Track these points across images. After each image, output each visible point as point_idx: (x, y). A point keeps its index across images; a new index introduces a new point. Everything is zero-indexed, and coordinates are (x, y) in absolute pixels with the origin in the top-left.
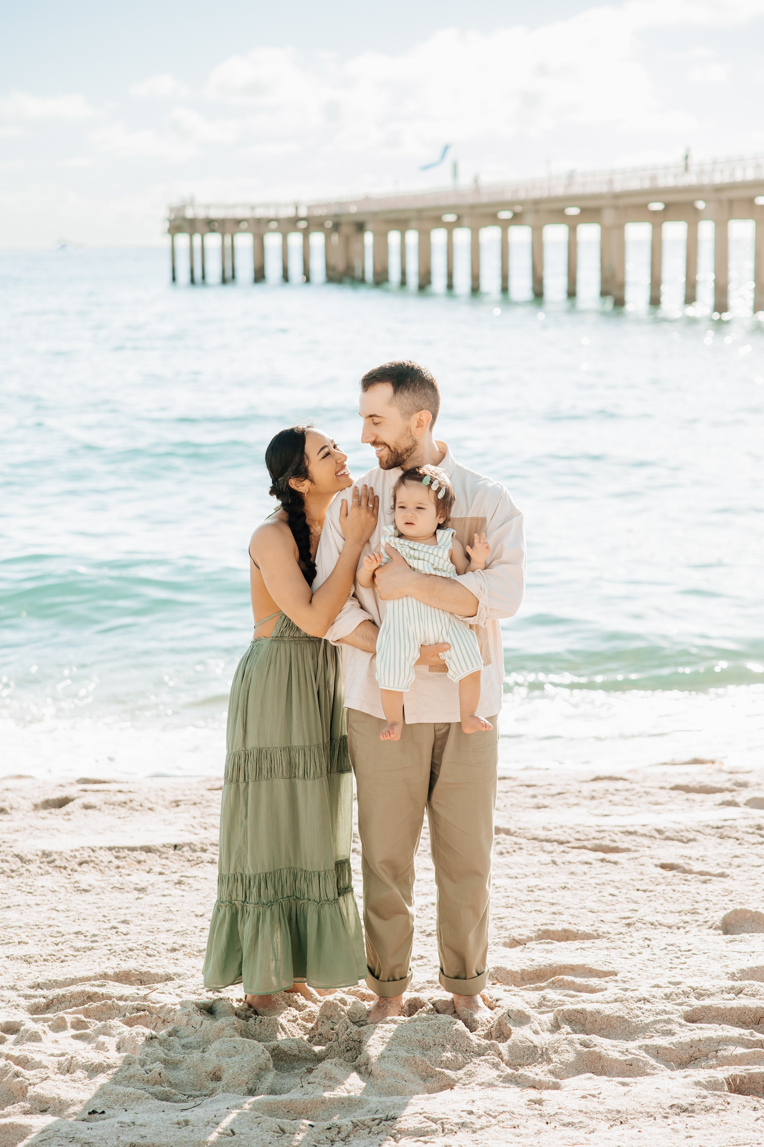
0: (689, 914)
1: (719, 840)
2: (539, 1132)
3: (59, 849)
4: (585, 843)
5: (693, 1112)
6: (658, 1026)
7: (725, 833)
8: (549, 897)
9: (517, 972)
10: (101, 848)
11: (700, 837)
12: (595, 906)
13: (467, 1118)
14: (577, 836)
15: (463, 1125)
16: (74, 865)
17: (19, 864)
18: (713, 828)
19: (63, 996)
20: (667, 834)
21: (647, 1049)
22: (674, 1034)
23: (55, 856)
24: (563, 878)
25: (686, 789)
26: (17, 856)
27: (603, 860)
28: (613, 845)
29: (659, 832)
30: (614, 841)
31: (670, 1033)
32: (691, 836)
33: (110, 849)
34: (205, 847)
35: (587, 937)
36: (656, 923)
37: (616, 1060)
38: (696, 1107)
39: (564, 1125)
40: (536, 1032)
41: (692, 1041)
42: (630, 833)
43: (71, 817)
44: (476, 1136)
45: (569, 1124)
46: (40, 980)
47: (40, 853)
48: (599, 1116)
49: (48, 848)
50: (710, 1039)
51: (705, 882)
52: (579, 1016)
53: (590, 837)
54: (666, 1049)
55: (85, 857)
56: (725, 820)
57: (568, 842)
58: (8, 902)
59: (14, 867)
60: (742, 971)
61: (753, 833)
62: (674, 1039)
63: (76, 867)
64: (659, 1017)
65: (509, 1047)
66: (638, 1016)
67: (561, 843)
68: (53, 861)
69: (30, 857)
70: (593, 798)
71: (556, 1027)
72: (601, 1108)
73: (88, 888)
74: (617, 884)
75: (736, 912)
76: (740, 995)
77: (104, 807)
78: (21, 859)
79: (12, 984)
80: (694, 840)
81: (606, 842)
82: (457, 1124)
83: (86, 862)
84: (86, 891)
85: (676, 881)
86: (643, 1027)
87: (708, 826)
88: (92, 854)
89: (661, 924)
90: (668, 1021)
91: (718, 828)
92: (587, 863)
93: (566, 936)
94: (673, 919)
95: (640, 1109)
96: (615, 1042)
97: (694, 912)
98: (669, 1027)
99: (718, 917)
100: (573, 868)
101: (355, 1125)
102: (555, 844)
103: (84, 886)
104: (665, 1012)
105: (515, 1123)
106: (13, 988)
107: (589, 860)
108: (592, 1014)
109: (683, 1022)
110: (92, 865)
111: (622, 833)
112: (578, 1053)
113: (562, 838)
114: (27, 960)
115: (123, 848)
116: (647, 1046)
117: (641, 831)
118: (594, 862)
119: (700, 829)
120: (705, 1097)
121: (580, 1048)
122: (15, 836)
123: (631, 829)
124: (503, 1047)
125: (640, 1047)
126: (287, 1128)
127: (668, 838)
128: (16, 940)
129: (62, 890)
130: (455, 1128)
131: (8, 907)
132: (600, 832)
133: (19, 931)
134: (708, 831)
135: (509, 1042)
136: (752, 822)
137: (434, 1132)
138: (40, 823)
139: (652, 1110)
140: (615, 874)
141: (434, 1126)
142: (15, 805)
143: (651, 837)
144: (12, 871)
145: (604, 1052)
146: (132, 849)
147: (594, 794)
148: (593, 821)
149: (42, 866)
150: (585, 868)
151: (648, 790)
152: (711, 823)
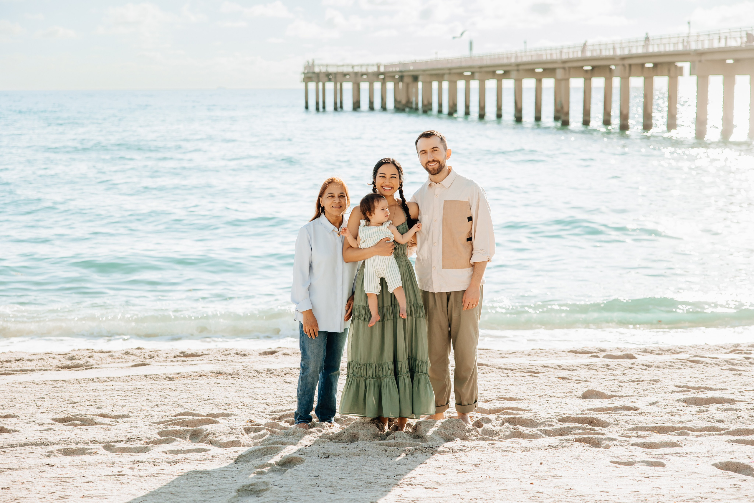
0: (568, 393)
1: (587, 370)
2: (492, 453)
3: (275, 368)
4: (523, 370)
5: (557, 448)
6: (546, 423)
7: (591, 368)
8: (504, 387)
9: (487, 410)
10: (294, 368)
11: (578, 368)
12: (525, 391)
13: (463, 448)
14: (520, 367)
15: (461, 450)
16: (282, 374)
17: (257, 374)
18: (585, 365)
19: (286, 415)
20: (563, 367)
21: (541, 431)
22: (553, 426)
23: (273, 371)
24: (511, 382)
25: (575, 352)
26: (256, 371)
27: (531, 376)
28: (537, 371)
29: (559, 366)
30: (538, 370)
31: (552, 425)
32: (574, 368)
35: (520, 400)
36: (552, 396)
37: (528, 434)
38: (558, 446)
39: (503, 451)
40: (494, 426)
41: (561, 428)
42: (545, 367)
43: (278, 357)
44: (466, 453)
45: (505, 451)
46: (275, 410)
47: (266, 370)
48: (518, 449)
49: (270, 367)
50: (569, 427)
51: (577, 383)
52: (513, 420)
53: (526, 368)
54: (549, 431)
55: (287, 371)
56: (591, 363)
57: (515, 370)
58: (254, 386)
59: (255, 375)
60: (588, 409)
61: (604, 368)
62: (553, 428)
63: (283, 375)
64: (547, 420)
65: (482, 430)
66: (538, 419)
67: (512, 370)
68: (273, 373)
69: (261, 371)
70: (529, 355)
71: (503, 424)
72: (519, 446)
73: (290, 382)
74: (536, 384)
75: (589, 391)
77: (293, 354)
78: (258, 372)
79: (263, 411)
80: (576, 370)
81: (534, 370)
82: (458, 450)
83: (288, 373)
84: (290, 383)
85: (564, 382)
86: (540, 423)
87: (583, 364)
88: (290, 370)
89: (554, 396)
90: (551, 421)
91: (587, 365)
92: (523, 376)
93: (511, 399)
94: (560, 395)
95: (536, 447)
96: (527, 428)
97: (571, 392)
98: (552, 423)
99: (580, 393)
100: (517, 378)
101: (416, 449)
102: (509, 370)
103: (288, 381)
104: (550, 418)
105: (483, 450)
106: (263, 412)
107: (524, 375)
108: (518, 418)
109: (558, 422)
110: (291, 375)
111: (541, 366)
112: (511, 432)
113: (512, 368)
114: (267, 404)
116: (541, 430)
117: (550, 366)
118: (527, 376)
120: (563, 443)
121: (512, 430)
122: (253, 364)
123: (545, 365)
124: (479, 430)
125: (538, 430)
126: (387, 449)
127: (563, 369)
128: (261, 398)
129: (279, 382)
130: (458, 451)
131: (255, 388)
132: (531, 366)
133: (262, 396)
134: (583, 366)
135: (482, 428)
136: (604, 363)
137: (449, 452)
138: (263, 359)
139: (540, 447)
140: (536, 380)
141: (449, 450)
142: (250, 353)
143: (555, 368)
144: (254, 376)
145: (522, 431)
147: (530, 353)
148: (528, 362)
149: (268, 375)
150: (523, 378)
151: (556, 352)
152: (584, 363)
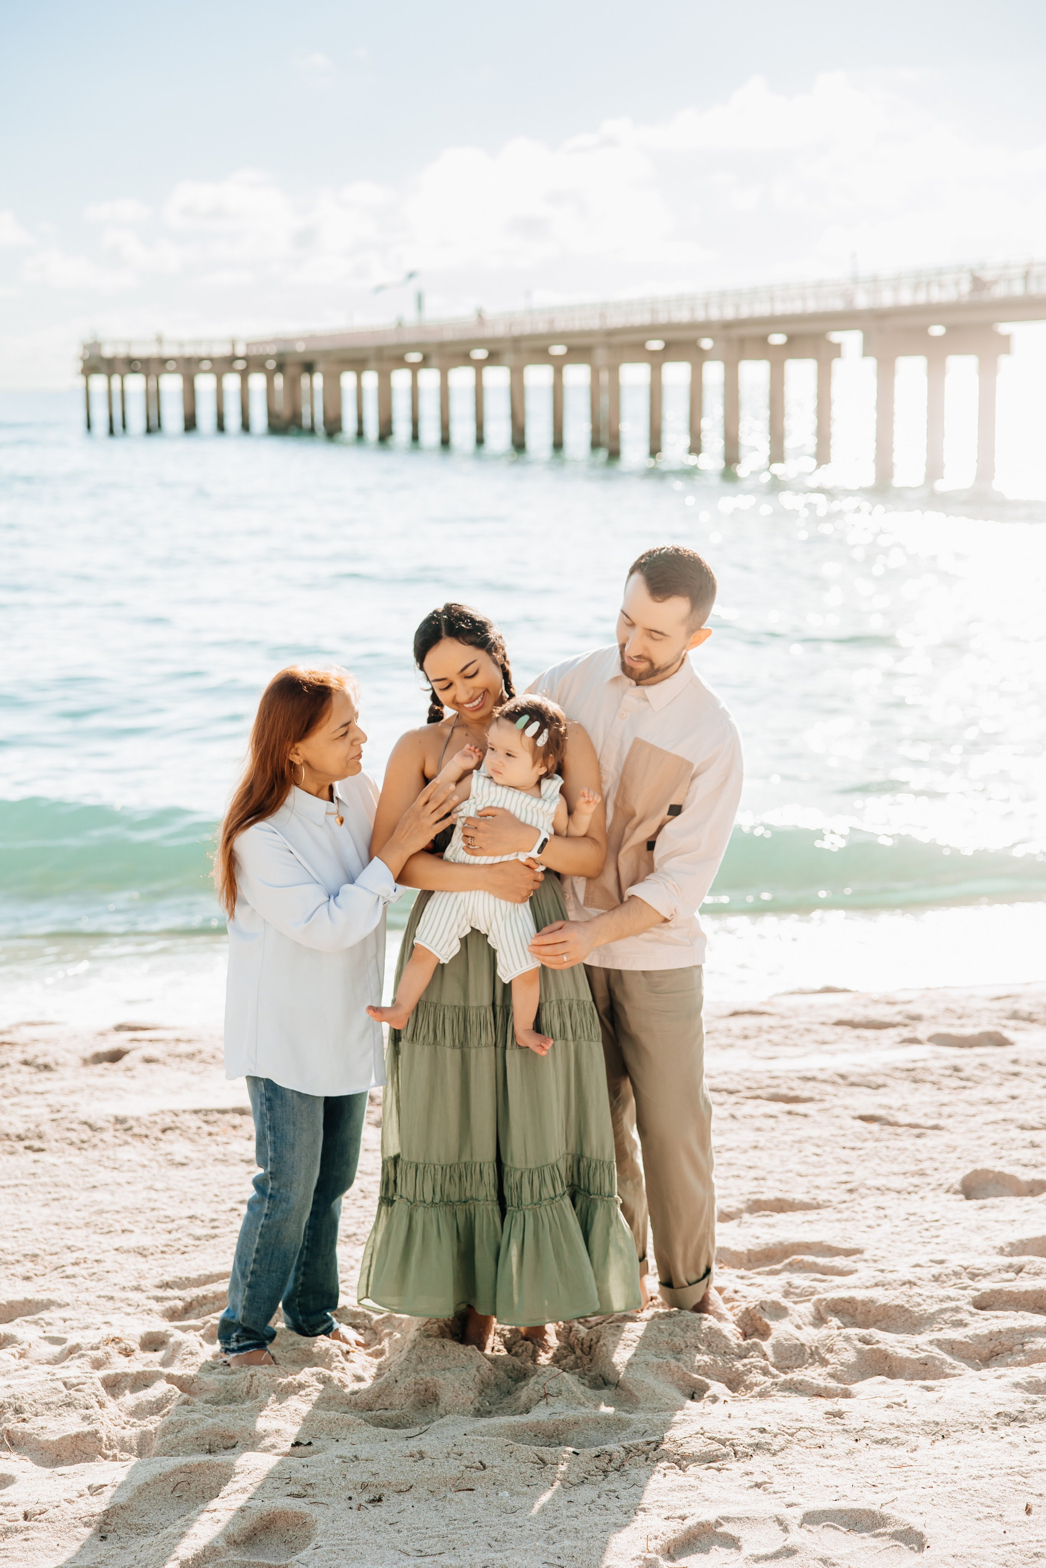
0: (917, 1176)
1: (914, 1085)
2: (850, 1453)
3: (136, 1113)
4: (759, 1092)
5: (1024, 1420)
6: (946, 1316)
7: (920, 1077)
8: (744, 1159)
9: (743, 1253)
10: (184, 1111)
11: (889, 1081)
12: (802, 1169)
13: (760, 1438)
14: (747, 1084)
15: (758, 1446)
16: (156, 1132)
17: (90, 1133)
18: (903, 1070)
19: (204, 1297)
20: (852, 1079)
21: (939, 1343)
22: (966, 1325)
23: (131, 1123)
24: (751, 1137)
25: (853, 1025)
26: (85, 1123)
27: (790, 1113)
28: (792, 1094)
29: (843, 1077)
30: (792, 1089)
31: (960, 1324)
32: (880, 1080)
33: (196, 1112)
35: (806, 1207)
36: (883, 1188)
37: (907, 1359)
38: (1027, 1415)
39: (877, 1442)
40: (799, 1327)
41: (991, 1333)
42: (809, 1079)
43: (135, 1073)
44: (777, 1460)
45: (883, 1440)
46: (167, 1278)
47: (112, 1119)
48: (915, 1430)
49: (121, 1113)
50: (1012, 1330)
51: (919, 1136)
52: (846, 1305)
53: (763, 1084)
54: (962, 1343)
55: (168, 1120)
56: (914, 1061)
57: (738, 1092)
58: (92, 1181)
59: (84, 1137)
60: (1011, 1244)
61: (950, 1076)
62: (969, 1331)
63: (160, 1135)
64: (945, 1305)
65: (773, 1346)
66: (919, 1305)
67: (731, 1093)
68: (130, 1129)
69: (100, 1124)
70: (746, 1037)
71: (819, 1320)
72: (914, 1420)
73: (184, 1161)
74: (815, 1141)
75: (976, 1173)
76: (1021, 1274)
77: (169, 1060)
78: (90, 1126)
79: (135, 1284)
80: (884, 1086)
81: (783, 1091)
82: (750, 1445)
83: (170, 1129)
84: (183, 1164)
85: (884, 1135)
86: (928, 1318)
87: (897, 1069)
88: (175, 1119)
89: (888, 1189)
90: (957, 1310)
91: (908, 1070)
92: (771, 1116)
93: (781, 1206)
94: (898, 1183)
95: (961, 1420)
96: (901, 1337)
97: (922, 1174)
98: (959, 1316)
99: (956, 1178)
100: (758, 1123)
101: (628, 1451)
102: (724, 1093)
103: (179, 1158)
104: (949, 1298)
105: (820, 1442)
106: (137, 1289)
107: (773, 1113)
108: (864, 1303)
109: (975, 1311)
110: (178, 1132)
111: (799, 1078)
112: (859, 1352)
113: (731, 1087)
114: (142, 1253)
115: (211, 1111)
116: (938, 1340)
117: (821, 1076)
118: (779, 1115)
119: (888, 1072)
120: (1035, 1402)
121: (860, 1345)
122: (75, 1098)
123: (809, 1074)
124: (766, 1346)
125: (931, 1342)
126: (547, 1458)
127: (853, 1084)
128: (118, 1227)
129: (154, 1164)
130: (750, 1451)
131: (94, 1187)
132: (773, 1078)
133: (117, 1217)
134: (898, 1074)
135: (771, 1340)
136: (945, 1063)
137: (726, 1456)
138: (99, 1082)
139: (976, 1420)
140: (808, 1130)
141: (724, 1450)
142: (61, 1060)
143: (833, 1083)
144: (83, 1142)
145: (890, 1350)
146: (223, 1112)
147: (747, 1032)
148: (761, 1065)
149: (117, 1134)
150: (771, 1122)
151: (808, 1026)
152: (900, 1065)
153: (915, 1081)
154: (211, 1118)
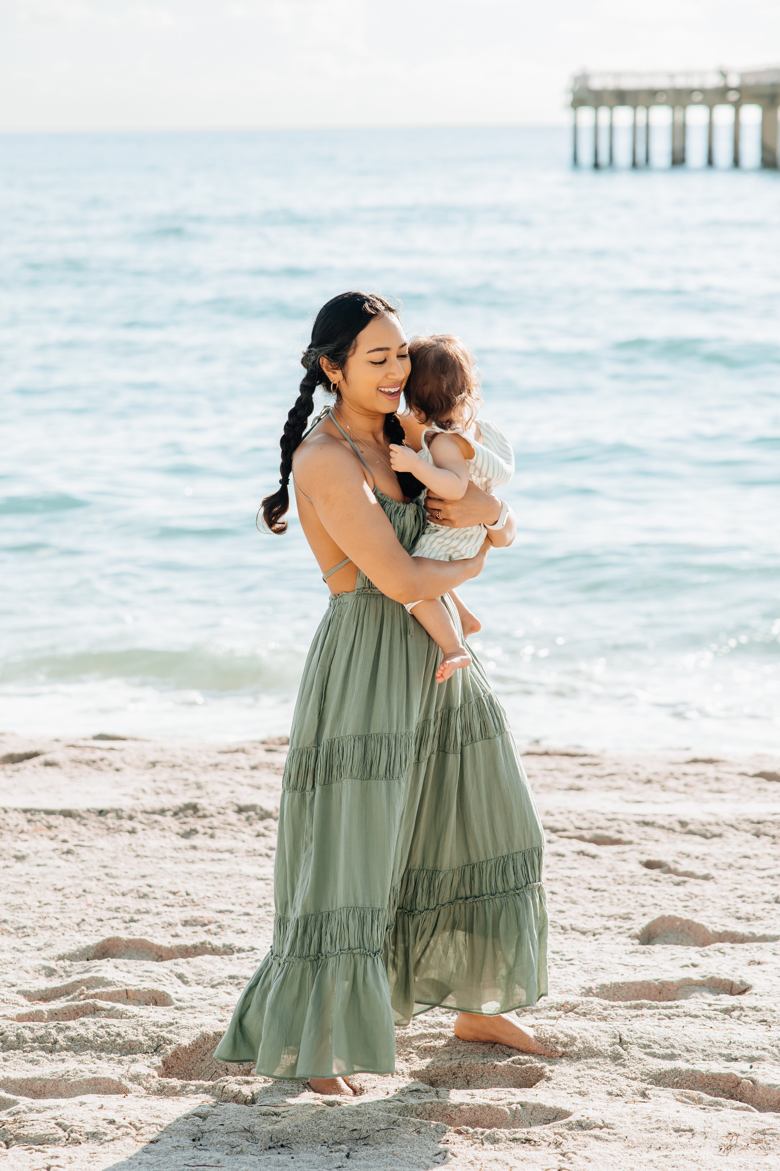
0: (619, 920)
4: (583, 833)
10: (15, 810)
11: (729, 832)
13: (102, 1128)
14: (578, 824)
15: (94, 1135)
18: (753, 822)
20: (691, 827)
28: (617, 836)
29: (683, 824)
30: (620, 832)
32: (716, 830)
33: (25, 811)
34: (134, 814)
36: (569, 928)
42: (646, 824)
44: (96, 1148)
51: (676, 884)
53: (595, 826)
56: (775, 814)
57: (564, 830)
60: (603, 986)
76: (570, 1014)
80: (720, 836)
81: (610, 833)
82: (88, 1134)
85: (644, 880)
91: (759, 823)
94: (596, 924)
97: (628, 918)
111: (638, 823)
115: (39, 811)
117: (660, 821)
119: (735, 823)
123: (648, 819)
127: (691, 833)
130: (82, 1139)
132: (614, 820)
134: (745, 826)
137: (55, 1140)
140: (583, 870)
141: (60, 1135)
143: (669, 829)
146: (49, 813)
147: (653, 776)
153: (757, 835)
154: (36, 818)
